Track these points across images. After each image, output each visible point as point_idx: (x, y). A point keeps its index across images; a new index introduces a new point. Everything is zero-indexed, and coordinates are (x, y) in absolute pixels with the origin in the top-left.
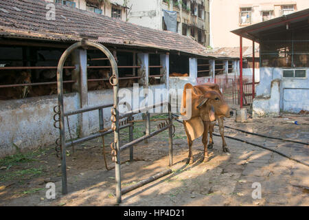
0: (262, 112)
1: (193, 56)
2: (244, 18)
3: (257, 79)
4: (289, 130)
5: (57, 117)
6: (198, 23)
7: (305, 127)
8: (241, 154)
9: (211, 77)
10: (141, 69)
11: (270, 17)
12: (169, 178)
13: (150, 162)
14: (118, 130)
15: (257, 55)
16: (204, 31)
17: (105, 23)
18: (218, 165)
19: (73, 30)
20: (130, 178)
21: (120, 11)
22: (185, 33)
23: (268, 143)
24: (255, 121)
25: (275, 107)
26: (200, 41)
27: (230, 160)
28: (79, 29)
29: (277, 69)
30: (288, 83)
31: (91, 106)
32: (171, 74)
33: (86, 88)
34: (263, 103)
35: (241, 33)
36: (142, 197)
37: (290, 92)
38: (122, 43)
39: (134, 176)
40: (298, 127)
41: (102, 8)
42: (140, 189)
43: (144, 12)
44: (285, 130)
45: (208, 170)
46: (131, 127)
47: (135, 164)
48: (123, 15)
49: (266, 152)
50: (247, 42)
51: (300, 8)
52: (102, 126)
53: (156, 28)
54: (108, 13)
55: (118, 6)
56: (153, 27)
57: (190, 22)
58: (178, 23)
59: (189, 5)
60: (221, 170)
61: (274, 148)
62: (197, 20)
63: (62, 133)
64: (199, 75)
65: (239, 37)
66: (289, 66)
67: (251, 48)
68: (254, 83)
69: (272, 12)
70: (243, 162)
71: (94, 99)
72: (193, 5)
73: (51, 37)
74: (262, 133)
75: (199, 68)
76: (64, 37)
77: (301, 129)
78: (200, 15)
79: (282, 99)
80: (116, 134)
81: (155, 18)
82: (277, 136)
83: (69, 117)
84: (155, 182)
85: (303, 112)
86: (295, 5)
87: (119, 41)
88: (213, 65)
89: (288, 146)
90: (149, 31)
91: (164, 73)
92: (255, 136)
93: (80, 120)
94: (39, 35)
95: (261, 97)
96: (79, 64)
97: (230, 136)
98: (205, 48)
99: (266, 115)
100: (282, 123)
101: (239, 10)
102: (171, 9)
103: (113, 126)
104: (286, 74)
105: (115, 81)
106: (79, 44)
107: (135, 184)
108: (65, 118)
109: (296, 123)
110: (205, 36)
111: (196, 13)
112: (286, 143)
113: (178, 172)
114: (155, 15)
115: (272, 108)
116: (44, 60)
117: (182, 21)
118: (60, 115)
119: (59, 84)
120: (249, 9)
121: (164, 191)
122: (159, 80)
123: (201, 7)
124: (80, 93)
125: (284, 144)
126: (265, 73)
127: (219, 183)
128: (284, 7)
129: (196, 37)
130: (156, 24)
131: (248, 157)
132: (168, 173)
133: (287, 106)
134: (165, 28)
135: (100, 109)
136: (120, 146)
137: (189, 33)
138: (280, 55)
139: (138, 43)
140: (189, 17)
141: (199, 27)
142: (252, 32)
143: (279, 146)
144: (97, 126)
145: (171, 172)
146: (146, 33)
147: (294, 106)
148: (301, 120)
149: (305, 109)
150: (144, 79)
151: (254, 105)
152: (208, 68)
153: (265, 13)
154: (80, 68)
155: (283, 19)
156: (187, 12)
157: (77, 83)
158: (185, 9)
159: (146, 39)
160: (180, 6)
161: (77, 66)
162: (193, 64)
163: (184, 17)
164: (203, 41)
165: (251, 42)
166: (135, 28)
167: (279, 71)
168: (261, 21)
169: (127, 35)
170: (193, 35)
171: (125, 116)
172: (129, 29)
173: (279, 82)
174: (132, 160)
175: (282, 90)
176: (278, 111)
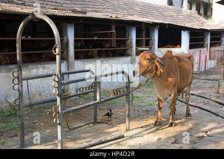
1: (185, 29)
5: (16, 81)
8: (204, 126)
9: (205, 49)
10: (129, 41)
12: (119, 142)
20: (85, 138)
22: (190, 7)
26: (206, 15)
28: (82, 6)
39: (89, 137)
45: (160, 139)
70: (201, 134)
80: (58, 98)
84: (104, 145)
91: (153, 44)
96: (67, 36)
97: (203, 107)
98: (206, 21)
110: (212, 9)
113: (131, 137)
118: (19, 79)
132: (119, 138)
137: (194, 8)
145: (123, 137)
150: (131, 50)
152: (203, 40)
154: (68, 39)
157: (65, 53)
161: (65, 38)
162: (185, 37)
164: (209, 14)
170: (198, 10)
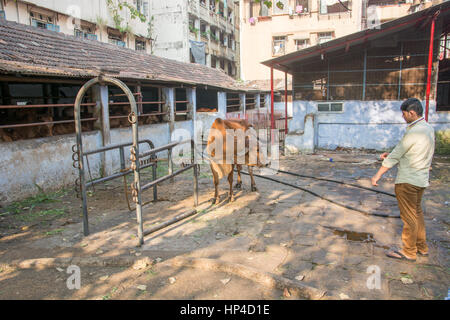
0: (295, 150)
1: (222, 90)
2: (277, 48)
3: (290, 114)
4: (323, 168)
5: (76, 157)
6: (228, 54)
7: (340, 164)
8: (270, 194)
9: (241, 112)
10: (166, 105)
11: (305, 46)
12: (194, 218)
13: (174, 202)
14: (138, 170)
15: (290, 88)
16: (234, 63)
17: (128, 56)
18: (246, 204)
19: (94, 64)
20: (153, 218)
21: (144, 43)
22: (214, 66)
23: (300, 182)
24: (287, 159)
25: (309, 144)
26: (230, 74)
27: (258, 200)
29: (311, 103)
30: (323, 117)
31: (114, 144)
32: (198, 109)
33: (108, 126)
34: (296, 139)
35: (273, 64)
36: (165, 238)
37: (325, 126)
38: (145, 77)
39: (157, 216)
40: (333, 165)
41: (126, 40)
42: (163, 230)
43: (170, 44)
44: (319, 168)
45: (234, 211)
46: (155, 166)
47: (159, 204)
48: (148, 47)
49: (297, 191)
50: (279, 74)
51: (338, 35)
52: (123, 165)
53: (183, 61)
54: (131, 45)
55: (142, 37)
56: (179, 59)
57: (219, 54)
58: (206, 54)
59: (218, 35)
60: (248, 210)
61: (306, 187)
62: (227, 51)
63: (82, 173)
64: (229, 110)
65: (269, 69)
66: (325, 99)
67: (283, 80)
68: (287, 118)
69: (308, 40)
70: (272, 202)
71: (117, 137)
72: (222, 35)
73: (69, 73)
74: (294, 171)
75: (228, 103)
76: (83, 72)
77: (336, 167)
78: (230, 46)
79: (316, 135)
80: (136, 174)
81: (181, 50)
82: (310, 174)
83: (89, 156)
84: (179, 223)
85: (339, 148)
86: (333, 32)
87: (142, 76)
88: (244, 99)
89: (322, 185)
90: (175, 63)
91: (191, 108)
92: (286, 175)
93: (103, 159)
94: (57, 71)
95: (294, 133)
96: (100, 100)
98: (235, 81)
99: (300, 152)
100: (316, 160)
101: (271, 39)
102: (199, 39)
103: (133, 165)
104: (321, 108)
105: (134, 119)
106: (96, 80)
107: (158, 225)
108: (85, 157)
109: (331, 161)
110: (236, 68)
111: (226, 44)
112: (320, 182)
113: (204, 212)
114: (181, 46)
115: (305, 144)
116: (65, 97)
117: (211, 52)
118: (79, 155)
119: (77, 122)
120: (283, 38)
121: (187, 232)
122: (185, 116)
123: (232, 36)
124: (102, 131)
125: (316, 183)
126: (299, 108)
127: (245, 224)
128: (321, 34)
129: (226, 70)
130: (182, 56)
131: (278, 197)
132: (193, 214)
133: (322, 143)
134: (193, 60)
135: (121, 147)
136: (141, 186)
137: (218, 65)
138: (315, 88)
139: (164, 77)
140: (218, 48)
141: (230, 58)
142: (284, 63)
143: (312, 185)
144: (119, 166)
145: (196, 212)
146: (173, 66)
147: (329, 143)
148: (337, 157)
149: (341, 145)
151: (286, 141)
152: (238, 102)
153: (300, 42)
154: (101, 105)
155: (318, 48)
156: (216, 42)
157: (98, 121)
158: (214, 39)
159: (172, 73)
160: (209, 36)
161: (98, 103)
162: (222, 99)
163: (213, 48)
164: (234, 73)
165: (284, 73)
166: (160, 61)
167: (314, 105)
168: (296, 50)
169: (152, 68)
170: (222, 67)
171: (146, 155)
172: (154, 62)
173: (314, 116)
174: (156, 200)
175: (317, 125)
176: (312, 148)
